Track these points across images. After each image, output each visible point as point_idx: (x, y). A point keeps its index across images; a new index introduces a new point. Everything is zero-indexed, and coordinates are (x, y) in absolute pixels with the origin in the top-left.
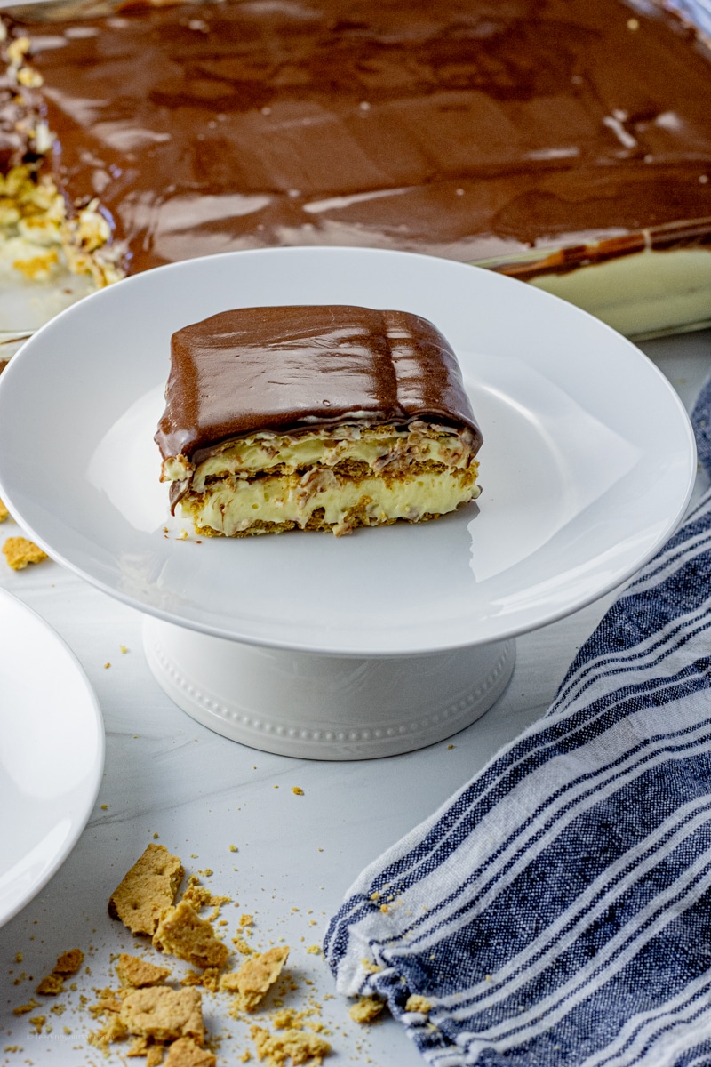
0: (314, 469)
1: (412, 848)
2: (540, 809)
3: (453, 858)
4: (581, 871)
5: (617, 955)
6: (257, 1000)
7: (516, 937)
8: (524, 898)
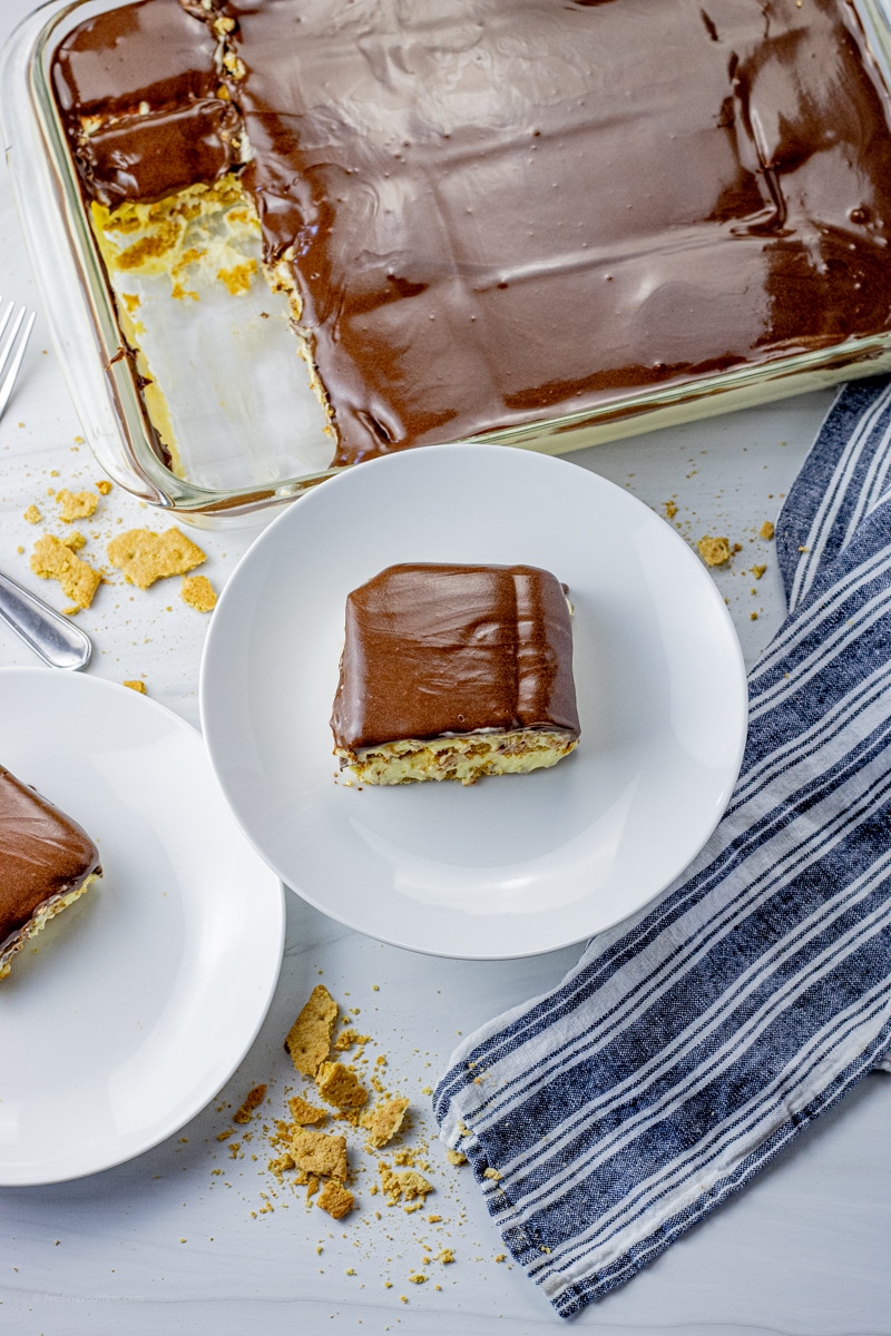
0: (450, 754)
1: (501, 1030)
2: (592, 1028)
3: (528, 1044)
4: (616, 1073)
5: (636, 1126)
6: (384, 1143)
7: (566, 1105)
8: (575, 1081)
